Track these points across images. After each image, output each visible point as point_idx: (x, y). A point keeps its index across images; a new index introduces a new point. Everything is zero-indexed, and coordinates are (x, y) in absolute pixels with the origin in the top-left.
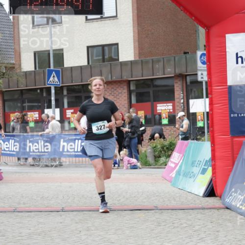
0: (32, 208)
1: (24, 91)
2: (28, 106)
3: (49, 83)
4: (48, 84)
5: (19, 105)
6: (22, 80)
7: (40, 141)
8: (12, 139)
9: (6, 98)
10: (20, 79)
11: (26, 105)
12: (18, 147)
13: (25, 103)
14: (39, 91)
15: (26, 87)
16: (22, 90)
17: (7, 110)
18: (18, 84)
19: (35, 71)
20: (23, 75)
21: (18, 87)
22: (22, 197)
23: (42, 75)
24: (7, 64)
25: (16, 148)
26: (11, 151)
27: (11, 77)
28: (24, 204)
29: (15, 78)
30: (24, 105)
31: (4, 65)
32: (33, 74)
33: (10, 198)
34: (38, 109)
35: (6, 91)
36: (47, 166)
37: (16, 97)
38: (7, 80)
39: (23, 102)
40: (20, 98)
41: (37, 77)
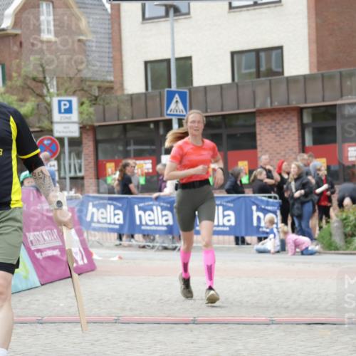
0: (144, 318)
1: (128, 127)
2: (135, 150)
3: (169, 112)
4: (168, 115)
5: (121, 148)
6: (126, 109)
7: (154, 208)
8: (110, 204)
9: (99, 137)
10: (122, 106)
11: (132, 148)
12: (121, 216)
13: (130, 145)
14: (152, 126)
15: (132, 118)
16: (124, 125)
17: (101, 157)
18: (118, 114)
19: (145, 94)
20: (127, 100)
21: (118, 120)
22: (128, 298)
23: (158, 99)
24: (102, 81)
25: (118, 219)
26: (110, 224)
27: (108, 103)
28: (131, 310)
29: (114, 105)
30: (129, 148)
31: (97, 84)
32: (143, 98)
33: (109, 300)
34: (150, 154)
35: (100, 126)
36: (166, 248)
37: (116, 135)
38: (101, 107)
39: (127, 144)
40: (122, 136)
41: (149, 104)
